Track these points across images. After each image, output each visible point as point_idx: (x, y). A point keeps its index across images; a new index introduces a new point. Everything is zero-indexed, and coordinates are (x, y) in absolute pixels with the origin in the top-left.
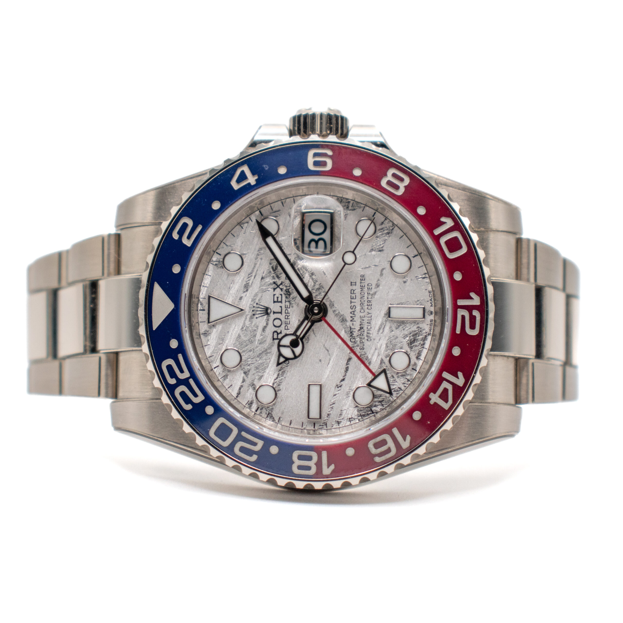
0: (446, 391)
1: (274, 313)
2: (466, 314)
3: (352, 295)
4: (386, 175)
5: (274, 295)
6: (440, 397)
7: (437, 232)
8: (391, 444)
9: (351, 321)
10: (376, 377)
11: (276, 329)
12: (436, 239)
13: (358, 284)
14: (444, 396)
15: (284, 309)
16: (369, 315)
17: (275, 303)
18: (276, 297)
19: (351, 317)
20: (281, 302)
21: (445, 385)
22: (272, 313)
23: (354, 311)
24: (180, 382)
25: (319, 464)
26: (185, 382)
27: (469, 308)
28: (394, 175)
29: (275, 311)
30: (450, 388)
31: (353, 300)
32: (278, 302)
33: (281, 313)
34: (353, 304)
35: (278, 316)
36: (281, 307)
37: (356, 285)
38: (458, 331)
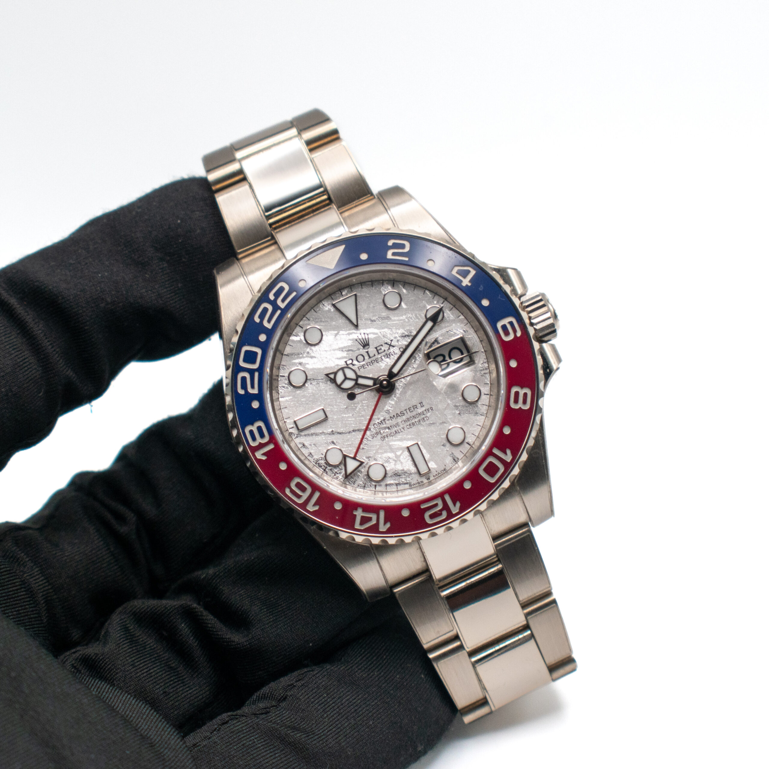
0: (370, 519)
1: (367, 352)
2: (440, 507)
3: (412, 408)
4: (522, 387)
5: (382, 345)
6: (362, 517)
7: (496, 451)
8: (305, 496)
9: (391, 417)
10: (354, 458)
11: (354, 359)
12: (489, 453)
13: (423, 409)
14: (364, 520)
15: (374, 358)
16: (402, 430)
18: (381, 347)
19: (394, 416)
20: (379, 353)
21: (374, 516)
22: (367, 350)
23: (399, 416)
24: (274, 303)
25: (261, 446)
26: (276, 307)
27: (446, 507)
28: (525, 395)
29: (369, 352)
30: (374, 522)
31: (408, 411)
32: (377, 351)
33: (370, 357)
34: (405, 412)
35: (367, 357)
36: (375, 355)
37: (421, 407)
38: (423, 507)
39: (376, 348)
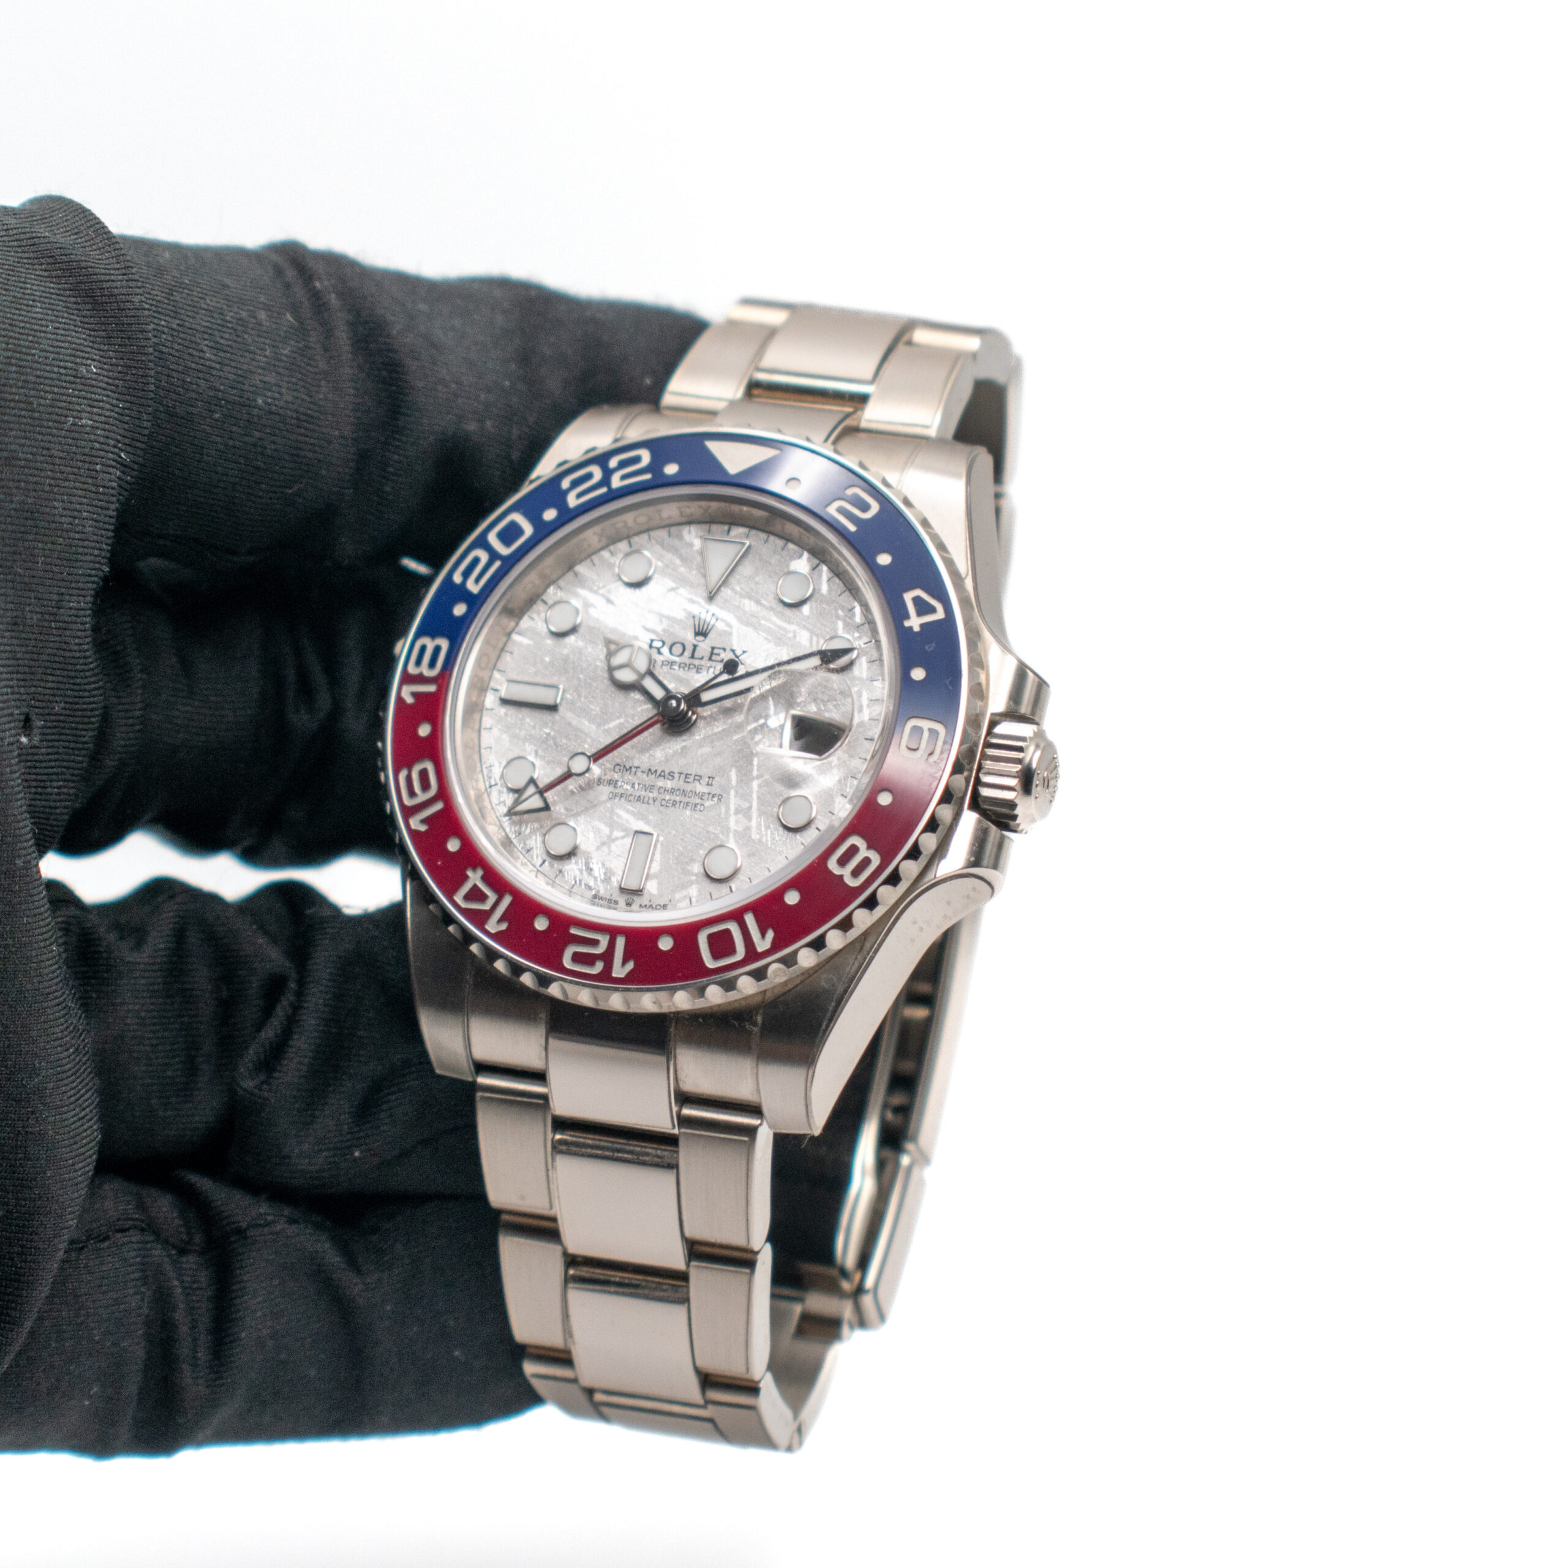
0: (483, 898)
1: (695, 647)
2: (600, 950)
3: (692, 778)
4: (870, 847)
5: (724, 650)
6: (475, 887)
7: (750, 919)
8: (422, 797)
9: (650, 770)
10: (541, 792)
11: (669, 643)
12: (737, 916)
13: (705, 790)
14: (475, 895)
15: (697, 662)
16: (651, 801)
17: (710, 650)
18: (721, 651)
19: (656, 771)
20: (710, 659)
21: (492, 897)
22: (696, 643)
23: (664, 776)
24: (608, 473)
25: (420, 679)
26: (606, 481)
27: (607, 957)
28: (866, 862)
29: (698, 648)
30: (487, 906)
31: (683, 776)
32: (712, 654)
33: (692, 657)
34: (676, 776)
35: (687, 654)
36: (702, 658)
37: (708, 784)
38: (574, 931)
39: (713, 648)
